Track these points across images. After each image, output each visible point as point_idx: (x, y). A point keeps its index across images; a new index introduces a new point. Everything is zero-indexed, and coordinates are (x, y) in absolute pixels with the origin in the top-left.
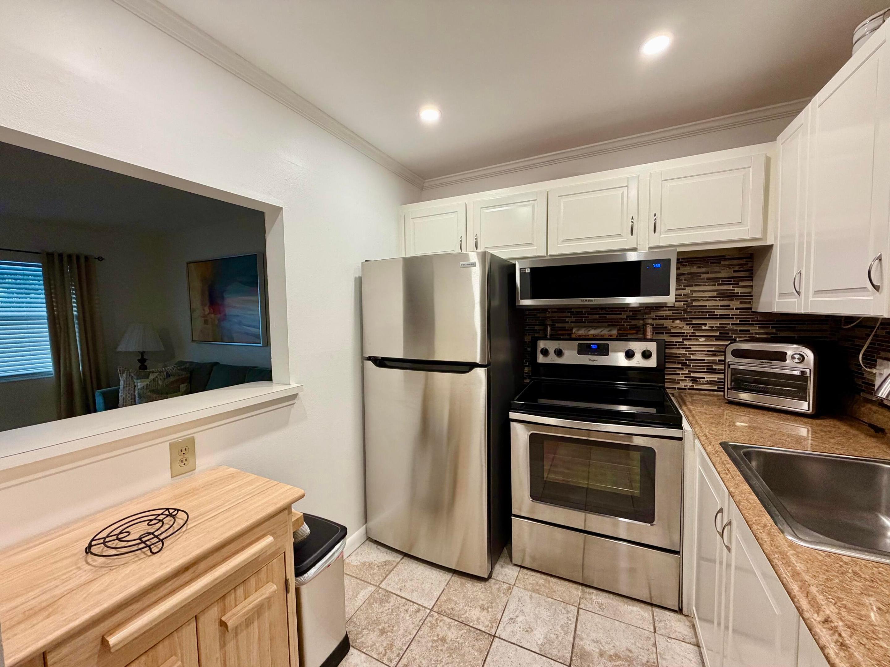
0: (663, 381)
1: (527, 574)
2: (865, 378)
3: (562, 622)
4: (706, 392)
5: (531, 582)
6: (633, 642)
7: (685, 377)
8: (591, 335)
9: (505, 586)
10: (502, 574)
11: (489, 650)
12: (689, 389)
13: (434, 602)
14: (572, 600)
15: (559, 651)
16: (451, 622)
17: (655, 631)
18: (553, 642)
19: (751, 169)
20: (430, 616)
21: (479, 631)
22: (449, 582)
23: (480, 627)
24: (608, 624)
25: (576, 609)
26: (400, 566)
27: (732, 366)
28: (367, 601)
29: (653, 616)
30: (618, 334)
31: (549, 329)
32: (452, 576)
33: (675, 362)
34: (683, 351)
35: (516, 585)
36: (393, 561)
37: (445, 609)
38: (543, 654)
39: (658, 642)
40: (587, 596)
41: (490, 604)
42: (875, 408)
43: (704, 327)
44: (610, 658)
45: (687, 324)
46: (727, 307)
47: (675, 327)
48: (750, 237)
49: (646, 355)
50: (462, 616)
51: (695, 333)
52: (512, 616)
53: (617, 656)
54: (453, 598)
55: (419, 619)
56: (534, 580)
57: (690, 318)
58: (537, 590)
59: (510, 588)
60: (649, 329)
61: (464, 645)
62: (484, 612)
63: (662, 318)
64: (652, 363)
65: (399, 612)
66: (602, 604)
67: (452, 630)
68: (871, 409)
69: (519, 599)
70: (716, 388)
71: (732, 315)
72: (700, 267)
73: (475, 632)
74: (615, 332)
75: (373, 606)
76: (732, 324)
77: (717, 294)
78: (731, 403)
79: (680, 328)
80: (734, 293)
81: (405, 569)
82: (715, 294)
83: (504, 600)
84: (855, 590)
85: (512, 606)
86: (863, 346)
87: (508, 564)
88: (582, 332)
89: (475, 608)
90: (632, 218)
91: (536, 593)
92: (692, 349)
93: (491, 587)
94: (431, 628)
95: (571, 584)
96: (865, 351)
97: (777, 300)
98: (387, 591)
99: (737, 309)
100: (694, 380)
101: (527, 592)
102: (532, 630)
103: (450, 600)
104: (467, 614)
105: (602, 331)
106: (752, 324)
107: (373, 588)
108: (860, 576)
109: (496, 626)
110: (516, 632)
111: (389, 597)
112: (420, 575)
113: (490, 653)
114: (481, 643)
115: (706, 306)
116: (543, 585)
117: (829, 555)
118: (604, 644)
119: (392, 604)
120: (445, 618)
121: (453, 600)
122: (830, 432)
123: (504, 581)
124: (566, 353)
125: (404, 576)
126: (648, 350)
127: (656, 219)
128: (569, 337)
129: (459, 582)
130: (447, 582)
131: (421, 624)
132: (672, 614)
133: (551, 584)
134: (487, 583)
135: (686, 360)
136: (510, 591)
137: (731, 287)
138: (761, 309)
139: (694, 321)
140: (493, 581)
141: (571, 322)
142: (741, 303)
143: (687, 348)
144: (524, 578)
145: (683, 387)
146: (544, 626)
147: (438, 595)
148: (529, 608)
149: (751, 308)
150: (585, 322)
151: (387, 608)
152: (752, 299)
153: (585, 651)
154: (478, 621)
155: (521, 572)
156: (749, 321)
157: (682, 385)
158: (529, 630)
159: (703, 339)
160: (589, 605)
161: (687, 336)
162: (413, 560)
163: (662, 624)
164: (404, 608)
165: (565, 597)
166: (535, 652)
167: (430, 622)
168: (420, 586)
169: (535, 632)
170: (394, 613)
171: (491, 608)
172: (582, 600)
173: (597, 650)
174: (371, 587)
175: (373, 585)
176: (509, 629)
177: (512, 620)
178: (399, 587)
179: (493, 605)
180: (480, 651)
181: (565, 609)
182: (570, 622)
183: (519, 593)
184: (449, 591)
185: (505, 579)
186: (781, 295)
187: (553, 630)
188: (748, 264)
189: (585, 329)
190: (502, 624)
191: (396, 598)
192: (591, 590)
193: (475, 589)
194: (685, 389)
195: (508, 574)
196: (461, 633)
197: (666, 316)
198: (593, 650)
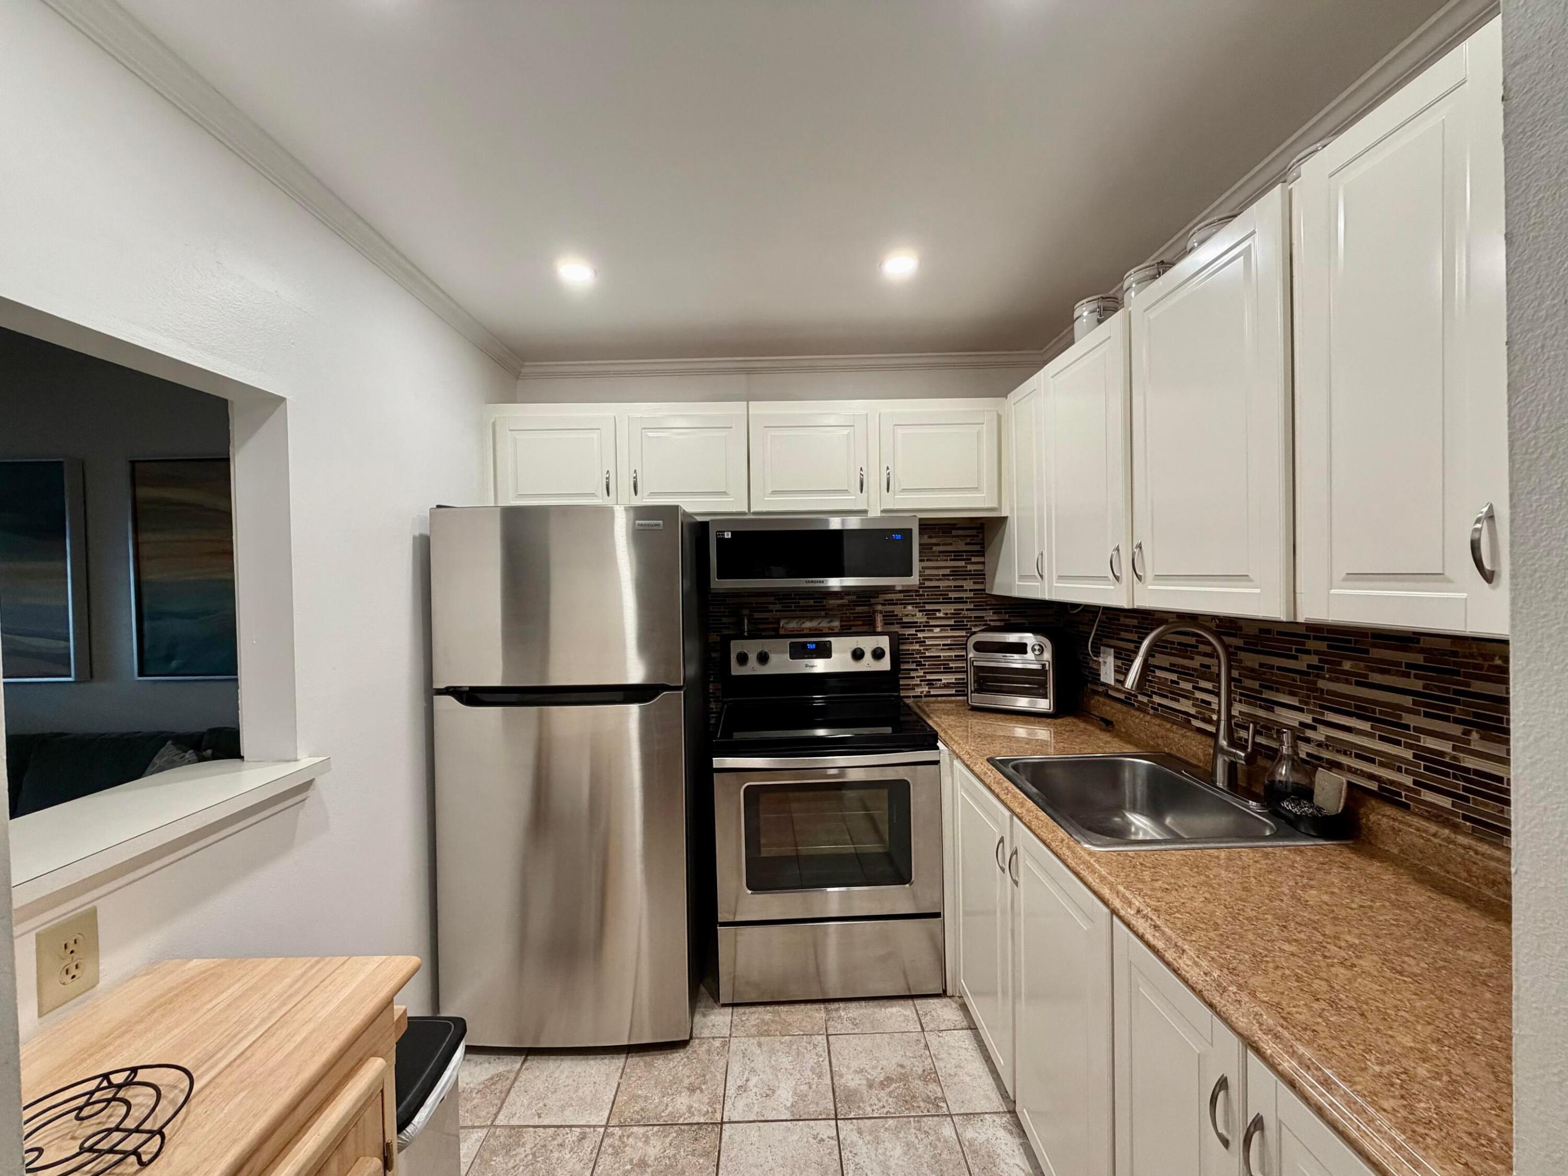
0: (897, 688)
1: (744, 1013)
2: (1091, 668)
3: (811, 1063)
4: (944, 698)
5: (754, 1023)
6: (903, 1053)
7: (921, 681)
8: (806, 628)
9: (717, 1043)
10: (708, 1027)
11: (720, 1147)
12: (925, 696)
13: (608, 1112)
14: (816, 1028)
15: (817, 1104)
16: (647, 1131)
17: (923, 1030)
18: (806, 1096)
19: (984, 425)
20: (608, 1136)
21: (696, 1126)
22: (623, 1070)
23: (696, 1119)
24: (867, 1042)
25: (825, 1037)
26: (524, 1076)
27: (975, 663)
28: (478, 1161)
29: (917, 1011)
30: (841, 626)
31: (746, 621)
32: (627, 1058)
33: (909, 662)
34: (917, 647)
35: (734, 1035)
36: (508, 1072)
37: (630, 1114)
38: (797, 1117)
39: (930, 1041)
40: (834, 1014)
41: (703, 1078)
42: (1101, 699)
43: (938, 615)
44: (882, 1085)
45: (920, 611)
46: (959, 588)
47: (907, 615)
48: (987, 506)
49: (878, 654)
50: (663, 1114)
51: (928, 622)
52: (740, 1083)
53: (889, 1080)
54: (640, 1092)
55: (589, 1149)
56: (758, 1018)
57: (924, 603)
58: (766, 1031)
59: (726, 1043)
60: (879, 618)
61: (678, 1156)
62: (696, 1095)
63: (891, 603)
64: (885, 665)
65: (549, 1152)
66: (855, 1019)
67: (652, 1142)
68: (1099, 701)
69: (744, 1053)
70: (954, 692)
71: (967, 598)
72: (930, 537)
73: (690, 1130)
74: (836, 624)
75: (493, 1163)
76: (967, 610)
77: (951, 571)
78: (975, 709)
79: (913, 616)
80: (967, 571)
81: (536, 1078)
82: (947, 571)
83: (722, 1063)
84: (1147, 879)
85: (735, 1068)
86: (1090, 634)
87: (713, 1008)
88: (793, 625)
89: (681, 1092)
90: (861, 469)
91: (765, 1036)
92: (927, 643)
93: (695, 1052)
94: (616, 1154)
95: (809, 1006)
96: (1093, 639)
97: (1017, 583)
98: (513, 1127)
99: (971, 590)
100: (930, 684)
101: (752, 1040)
102: (774, 1092)
103: (635, 1098)
104: (670, 1109)
105: (820, 623)
106: (986, 609)
107: (481, 1134)
108: (1146, 866)
109: (721, 1107)
110: (753, 1103)
111: (520, 1135)
112: (567, 1077)
113: (722, 1151)
114: (705, 1141)
115: (939, 587)
116: (773, 1021)
117: (1119, 853)
118: (870, 1071)
119: (528, 1146)
120: (635, 1129)
121: (639, 1096)
122: (1072, 731)
123: (713, 1035)
124: (774, 658)
125: (539, 1089)
126: (878, 648)
127: (889, 474)
128: (776, 634)
129: (642, 1064)
130: (620, 1071)
131: (594, 1155)
132: (936, 1001)
133: (783, 1016)
134: (688, 1048)
135: (920, 657)
136: (726, 1047)
137: (962, 563)
138: (997, 591)
139: (928, 607)
140: (697, 1041)
141: (776, 611)
142: (974, 583)
143: (922, 643)
144: (742, 1021)
145: (919, 694)
146: (788, 1079)
147: (612, 1098)
148: (760, 1061)
149: (984, 590)
150: (795, 611)
151: (522, 1156)
152: (984, 579)
153: (850, 1091)
154: (690, 1112)
155: (735, 1014)
156: (982, 606)
157: (918, 691)
158: (770, 1092)
159: (938, 630)
160: (839, 1026)
161: (920, 627)
162: (547, 1057)
163: (929, 1017)
164: (556, 1142)
165: (805, 1027)
166: (786, 1120)
167: (610, 1146)
168: (574, 1096)
169: (778, 1093)
170: (538, 1159)
171: (704, 1083)
172: (829, 1023)
173: (865, 1082)
174: (477, 1132)
175: (479, 1127)
176: (741, 1104)
177: (742, 1088)
178: (534, 1111)
179: (707, 1077)
180: (706, 1154)
181: (810, 1043)
182: (821, 1059)
183: (741, 1044)
184: (629, 1084)
185: (715, 1032)
186: (1022, 577)
187: (803, 1079)
188: (978, 536)
189: (797, 620)
190: (729, 1100)
191: (535, 1132)
192: (836, 1005)
193: (671, 1065)
194: (920, 697)
195: (716, 1024)
196: (668, 1140)
197: (896, 600)
198: (859, 1085)
